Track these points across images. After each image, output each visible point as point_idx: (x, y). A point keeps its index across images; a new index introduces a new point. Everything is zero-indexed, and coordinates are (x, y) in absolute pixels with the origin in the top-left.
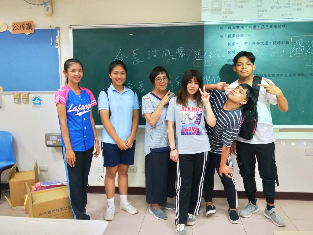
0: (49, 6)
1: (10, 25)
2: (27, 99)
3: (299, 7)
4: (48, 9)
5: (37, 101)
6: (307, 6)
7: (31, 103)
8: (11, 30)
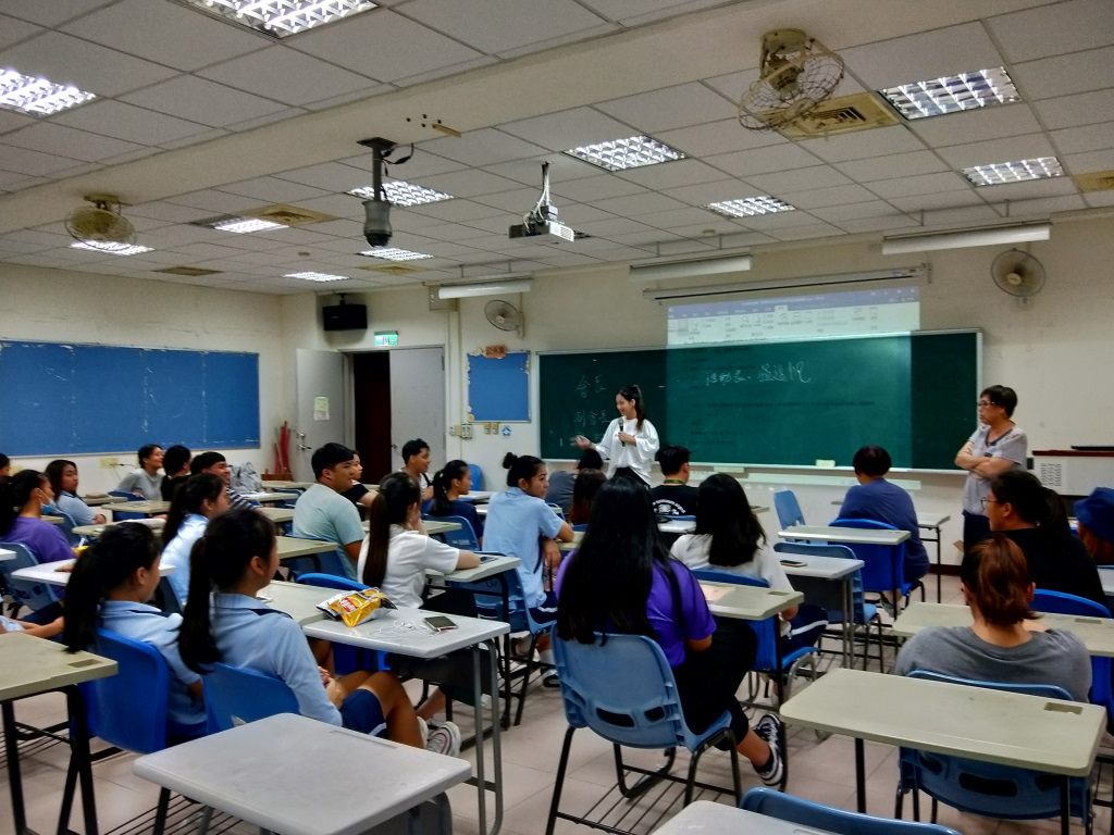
0: (520, 329)
1: (484, 349)
2: (497, 430)
3: (771, 324)
4: (519, 333)
5: (507, 432)
6: (779, 324)
7: (501, 433)
8: (484, 354)
